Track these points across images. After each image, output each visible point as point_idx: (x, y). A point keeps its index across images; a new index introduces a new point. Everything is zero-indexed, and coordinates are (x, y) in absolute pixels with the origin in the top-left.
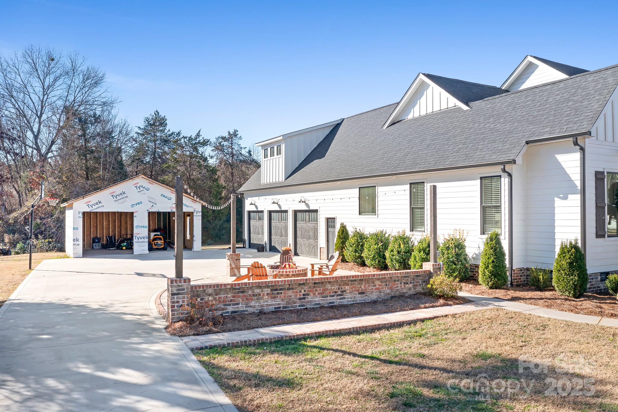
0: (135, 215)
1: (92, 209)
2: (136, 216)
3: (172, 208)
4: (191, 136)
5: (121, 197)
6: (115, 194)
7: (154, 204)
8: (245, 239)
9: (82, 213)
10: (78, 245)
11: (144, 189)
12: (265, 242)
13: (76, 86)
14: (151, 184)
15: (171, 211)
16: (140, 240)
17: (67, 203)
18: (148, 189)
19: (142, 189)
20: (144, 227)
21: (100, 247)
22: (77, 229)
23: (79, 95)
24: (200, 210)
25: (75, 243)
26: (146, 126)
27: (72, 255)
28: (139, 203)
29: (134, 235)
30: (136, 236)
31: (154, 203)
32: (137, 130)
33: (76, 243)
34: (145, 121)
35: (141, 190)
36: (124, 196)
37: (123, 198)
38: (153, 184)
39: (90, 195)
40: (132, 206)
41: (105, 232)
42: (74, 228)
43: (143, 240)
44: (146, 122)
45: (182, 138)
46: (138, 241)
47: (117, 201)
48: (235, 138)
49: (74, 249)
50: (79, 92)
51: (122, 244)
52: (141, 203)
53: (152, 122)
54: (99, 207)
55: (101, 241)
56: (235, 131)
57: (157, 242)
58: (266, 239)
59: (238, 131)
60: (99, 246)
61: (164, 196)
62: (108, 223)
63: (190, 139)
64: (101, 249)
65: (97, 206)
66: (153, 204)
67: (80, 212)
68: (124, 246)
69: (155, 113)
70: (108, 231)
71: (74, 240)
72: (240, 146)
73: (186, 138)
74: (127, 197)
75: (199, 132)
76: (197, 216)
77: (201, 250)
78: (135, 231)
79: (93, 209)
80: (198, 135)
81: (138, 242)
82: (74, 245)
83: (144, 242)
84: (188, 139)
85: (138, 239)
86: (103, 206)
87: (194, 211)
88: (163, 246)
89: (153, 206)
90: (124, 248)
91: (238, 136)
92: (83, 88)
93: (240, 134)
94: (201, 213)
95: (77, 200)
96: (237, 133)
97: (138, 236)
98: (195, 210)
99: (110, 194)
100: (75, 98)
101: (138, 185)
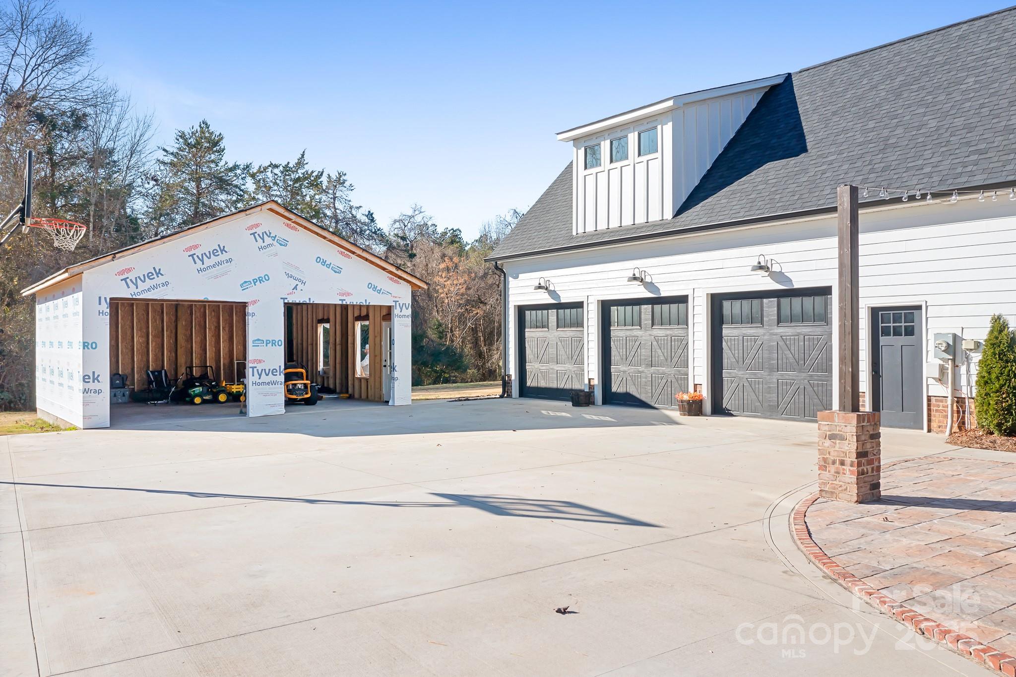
0: (250, 309)
1: (136, 291)
2: (253, 314)
3: (343, 295)
4: (288, 163)
5: (214, 260)
6: (198, 252)
7: (299, 284)
8: (509, 376)
9: (108, 300)
10: (99, 392)
11: (275, 243)
12: (586, 381)
13: (30, 54)
14: (293, 228)
15: (340, 303)
16: (264, 378)
17: (66, 271)
18: (284, 243)
19: (268, 240)
20: (273, 343)
21: (126, 399)
22: (94, 346)
23: (34, 75)
24: (409, 301)
25: (88, 386)
26: (180, 149)
27: (80, 425)
28: (260, 280)
29: (249, 365)
30: (253, 368)
31: (300, 280)
32: (161, 155)
33: (92, 386)
34: (178, 137)
35: (265, 244)
36: (223, 257)
37: (220, 263)
38: (296, 229)
39: (132, 251)
40: (245, 285)
41: (137, 360)
42: (85, 345)
43: (271, 378)
44: (180, 140)
45: (270, 166)
46: (260, 381)
47: (205, 269)
48: (341, 188)
49: (85, 404)
50: (33, 71)
51: (191, 391)
52: (267, 278)
53: (192, 141)
54: (155, 287)
55: (128, 383)
56: (339, 174)
57: (295, 385)
58: (592, 372)
59: (345, 175)
60: (124, 395)
61: (324, 263)
62: (144, 339)
63: (287, 169)
64: (129, 402)
65: (149, 283)
66: (297, 282)
67: (103, 300)
68: (197, 395)
69: (200, 126)
70: (145, 359)
71: (85, 379)
72: (350, 203)
73: (276, 166)
74: (230, 261)
75: (303, 155)
76: (400, 317)
77: (410, 403)
78: (253, 353)
79: (139, 290)
80: (300, 163)
81: (259, 384)
82: (85, 391)
83: (274, 383)
84: (281, 168)
85: (260, 375)
86: (166, 284)
87: (393, 304)
88: (309, 395)
89: (295, 288)
90: (198, 400)
91: (347, 184)
92: (42, 63)
93: (349, 179)
94: (410, 309)
95: (97, 262)
96: (343, 178)
97: (260, 367)
98: (396, 302)
99: (187, 250)
100: (24, 81)
101: (259, 231)
